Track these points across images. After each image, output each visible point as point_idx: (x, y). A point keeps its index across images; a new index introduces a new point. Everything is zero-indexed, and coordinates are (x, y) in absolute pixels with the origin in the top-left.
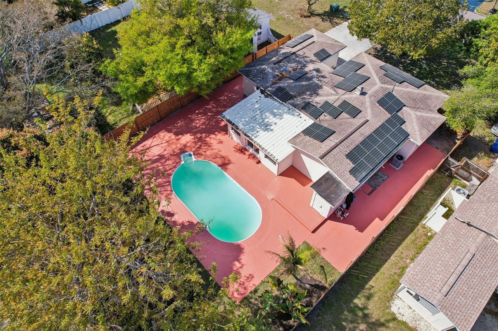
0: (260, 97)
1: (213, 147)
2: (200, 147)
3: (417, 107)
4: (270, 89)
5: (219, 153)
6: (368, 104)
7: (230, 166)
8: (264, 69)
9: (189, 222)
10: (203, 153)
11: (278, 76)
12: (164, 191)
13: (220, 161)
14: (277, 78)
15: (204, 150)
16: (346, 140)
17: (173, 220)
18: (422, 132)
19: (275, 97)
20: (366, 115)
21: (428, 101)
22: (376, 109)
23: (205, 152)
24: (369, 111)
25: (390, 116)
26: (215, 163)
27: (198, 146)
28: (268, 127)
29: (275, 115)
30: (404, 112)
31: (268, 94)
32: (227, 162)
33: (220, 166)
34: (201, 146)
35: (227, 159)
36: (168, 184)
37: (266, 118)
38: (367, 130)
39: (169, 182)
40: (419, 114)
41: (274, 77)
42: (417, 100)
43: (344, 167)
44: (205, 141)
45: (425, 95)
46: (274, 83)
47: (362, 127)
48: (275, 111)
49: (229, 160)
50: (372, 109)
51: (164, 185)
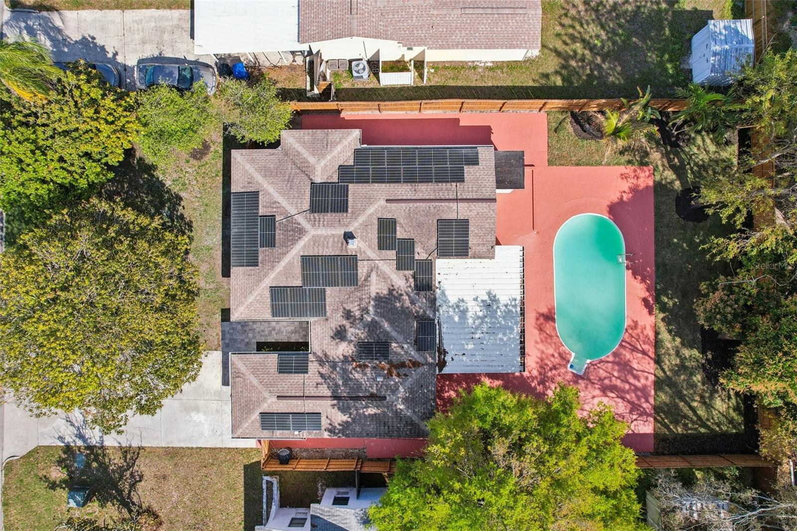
0: (453, 359)
1: (539, 355)
2: (554, 368)
3: (298, 171)
4: (430, 360)
5: (539, 340)
6: (361, 219)
7: (544, 310)
8: (406, 400)
9: (635, 278)
10: (556, 355)
11: (398, 375)
12: (633, 337)
13: (548, 327)
14: (403, 371)
15: (552, 359)
16: (443, 197)
17: (647, 294)
18: (338, 140)
19: (438, 342)
20: (380, 209)
21: (272, 166)
22: (359, 205)
23: (553, 356)
24: (371, 210)
25: (351, 186)
26: (554, 328)
27: (554, 372)
28: (489, 301)
29: (463, 313)
30: (325, 177)
31: (440, 353)
32: (542, 320)
33: (553, 320)
34: (551, 369)
35: (539, 322)
36: (624, 344)
37: (479, 317)
38: (403, 190)
39: (621, 345)
40: (312, 160)
41: (406, 375)
42: (287, 178)
43: (478, 174)
44: (540, 374)
45: (265, 176)
46: (416, 364)
47: (405, 198)
48: (456, 319)
49: (537, 319)
50: (364, 210)
51: (628, 345)
